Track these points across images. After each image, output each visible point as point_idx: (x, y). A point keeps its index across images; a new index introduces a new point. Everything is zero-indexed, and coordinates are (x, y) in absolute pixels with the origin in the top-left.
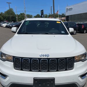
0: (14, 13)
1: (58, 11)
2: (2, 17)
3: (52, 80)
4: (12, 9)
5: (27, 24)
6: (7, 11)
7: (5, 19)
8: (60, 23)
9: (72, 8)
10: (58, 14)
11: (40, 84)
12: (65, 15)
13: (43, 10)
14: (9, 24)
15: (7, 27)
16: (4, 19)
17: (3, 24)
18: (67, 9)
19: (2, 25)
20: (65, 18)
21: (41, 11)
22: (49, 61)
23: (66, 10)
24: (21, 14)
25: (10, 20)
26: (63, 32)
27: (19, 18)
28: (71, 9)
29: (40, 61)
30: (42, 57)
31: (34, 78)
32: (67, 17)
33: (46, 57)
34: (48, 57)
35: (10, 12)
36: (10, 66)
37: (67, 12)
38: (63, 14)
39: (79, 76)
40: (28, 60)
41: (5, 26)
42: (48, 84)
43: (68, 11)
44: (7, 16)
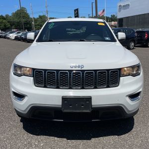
0: (28, 16)
1: (104, 11)
2: (8, 22)
3: (88, 100)
4: (25, 8)
5: (50, 27)
6: (16, 13)
7: (13, 27)
8: (104, 25)
9: (129, 5)
10: (105, 16)
11: (71, 105)
12: (116, 17)
13: (77, 10)
14: (20, 34)
15: (17, 39)
16: (11, 26)
17: (11, 35)
18: (120, 6)
19: (9, 36)
20: (116, 23)
21: (75, 10)
22: (83, 74)
23: (118, 8)
24: (40, 17)
25: (22, 28)
26: (107, 39)
27: (38, 23)
28: (127, 6)
29: (70, 74)
30: (74, 69)
31: (62, 97)
32: (121, 21)
33: (80, 69)
34: (83, 69)
35: (22, 13)
36: (28, 83)
37: (120, 11)
38: (114, 16)
39: (127, 96)
40: (54, 73)
41: (13, 38)
42: (83, 105)
43: (122, 11)
44: (16, 20)
